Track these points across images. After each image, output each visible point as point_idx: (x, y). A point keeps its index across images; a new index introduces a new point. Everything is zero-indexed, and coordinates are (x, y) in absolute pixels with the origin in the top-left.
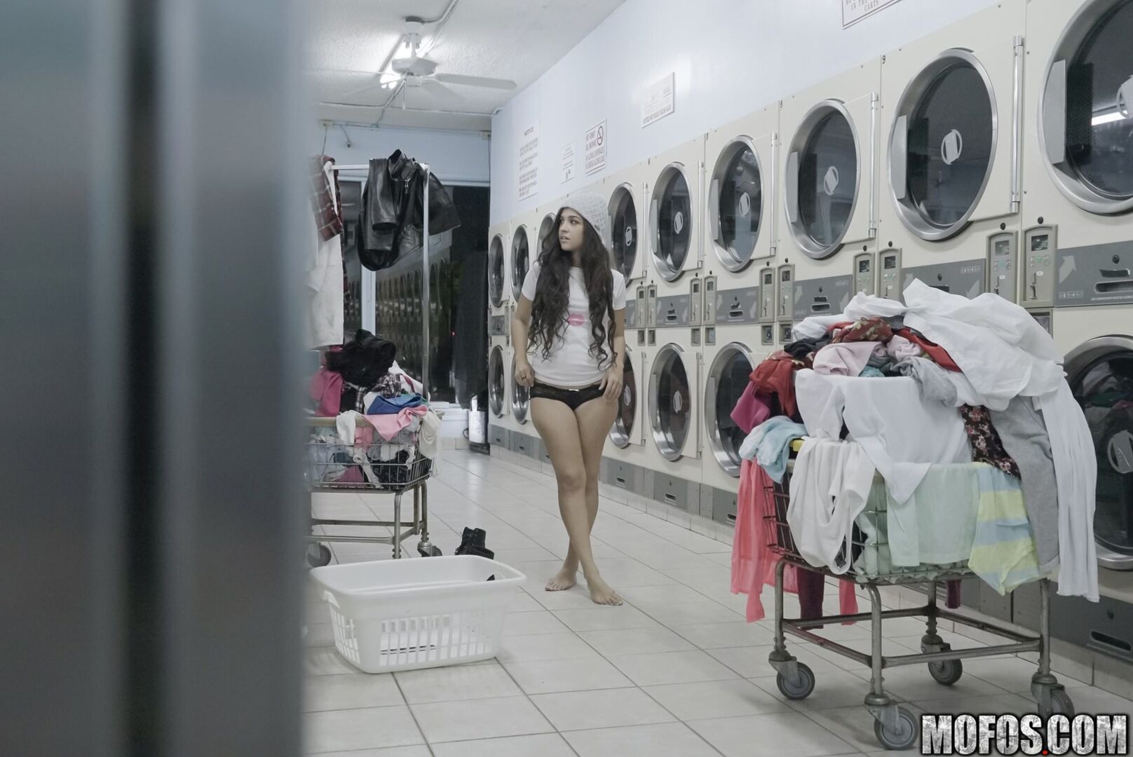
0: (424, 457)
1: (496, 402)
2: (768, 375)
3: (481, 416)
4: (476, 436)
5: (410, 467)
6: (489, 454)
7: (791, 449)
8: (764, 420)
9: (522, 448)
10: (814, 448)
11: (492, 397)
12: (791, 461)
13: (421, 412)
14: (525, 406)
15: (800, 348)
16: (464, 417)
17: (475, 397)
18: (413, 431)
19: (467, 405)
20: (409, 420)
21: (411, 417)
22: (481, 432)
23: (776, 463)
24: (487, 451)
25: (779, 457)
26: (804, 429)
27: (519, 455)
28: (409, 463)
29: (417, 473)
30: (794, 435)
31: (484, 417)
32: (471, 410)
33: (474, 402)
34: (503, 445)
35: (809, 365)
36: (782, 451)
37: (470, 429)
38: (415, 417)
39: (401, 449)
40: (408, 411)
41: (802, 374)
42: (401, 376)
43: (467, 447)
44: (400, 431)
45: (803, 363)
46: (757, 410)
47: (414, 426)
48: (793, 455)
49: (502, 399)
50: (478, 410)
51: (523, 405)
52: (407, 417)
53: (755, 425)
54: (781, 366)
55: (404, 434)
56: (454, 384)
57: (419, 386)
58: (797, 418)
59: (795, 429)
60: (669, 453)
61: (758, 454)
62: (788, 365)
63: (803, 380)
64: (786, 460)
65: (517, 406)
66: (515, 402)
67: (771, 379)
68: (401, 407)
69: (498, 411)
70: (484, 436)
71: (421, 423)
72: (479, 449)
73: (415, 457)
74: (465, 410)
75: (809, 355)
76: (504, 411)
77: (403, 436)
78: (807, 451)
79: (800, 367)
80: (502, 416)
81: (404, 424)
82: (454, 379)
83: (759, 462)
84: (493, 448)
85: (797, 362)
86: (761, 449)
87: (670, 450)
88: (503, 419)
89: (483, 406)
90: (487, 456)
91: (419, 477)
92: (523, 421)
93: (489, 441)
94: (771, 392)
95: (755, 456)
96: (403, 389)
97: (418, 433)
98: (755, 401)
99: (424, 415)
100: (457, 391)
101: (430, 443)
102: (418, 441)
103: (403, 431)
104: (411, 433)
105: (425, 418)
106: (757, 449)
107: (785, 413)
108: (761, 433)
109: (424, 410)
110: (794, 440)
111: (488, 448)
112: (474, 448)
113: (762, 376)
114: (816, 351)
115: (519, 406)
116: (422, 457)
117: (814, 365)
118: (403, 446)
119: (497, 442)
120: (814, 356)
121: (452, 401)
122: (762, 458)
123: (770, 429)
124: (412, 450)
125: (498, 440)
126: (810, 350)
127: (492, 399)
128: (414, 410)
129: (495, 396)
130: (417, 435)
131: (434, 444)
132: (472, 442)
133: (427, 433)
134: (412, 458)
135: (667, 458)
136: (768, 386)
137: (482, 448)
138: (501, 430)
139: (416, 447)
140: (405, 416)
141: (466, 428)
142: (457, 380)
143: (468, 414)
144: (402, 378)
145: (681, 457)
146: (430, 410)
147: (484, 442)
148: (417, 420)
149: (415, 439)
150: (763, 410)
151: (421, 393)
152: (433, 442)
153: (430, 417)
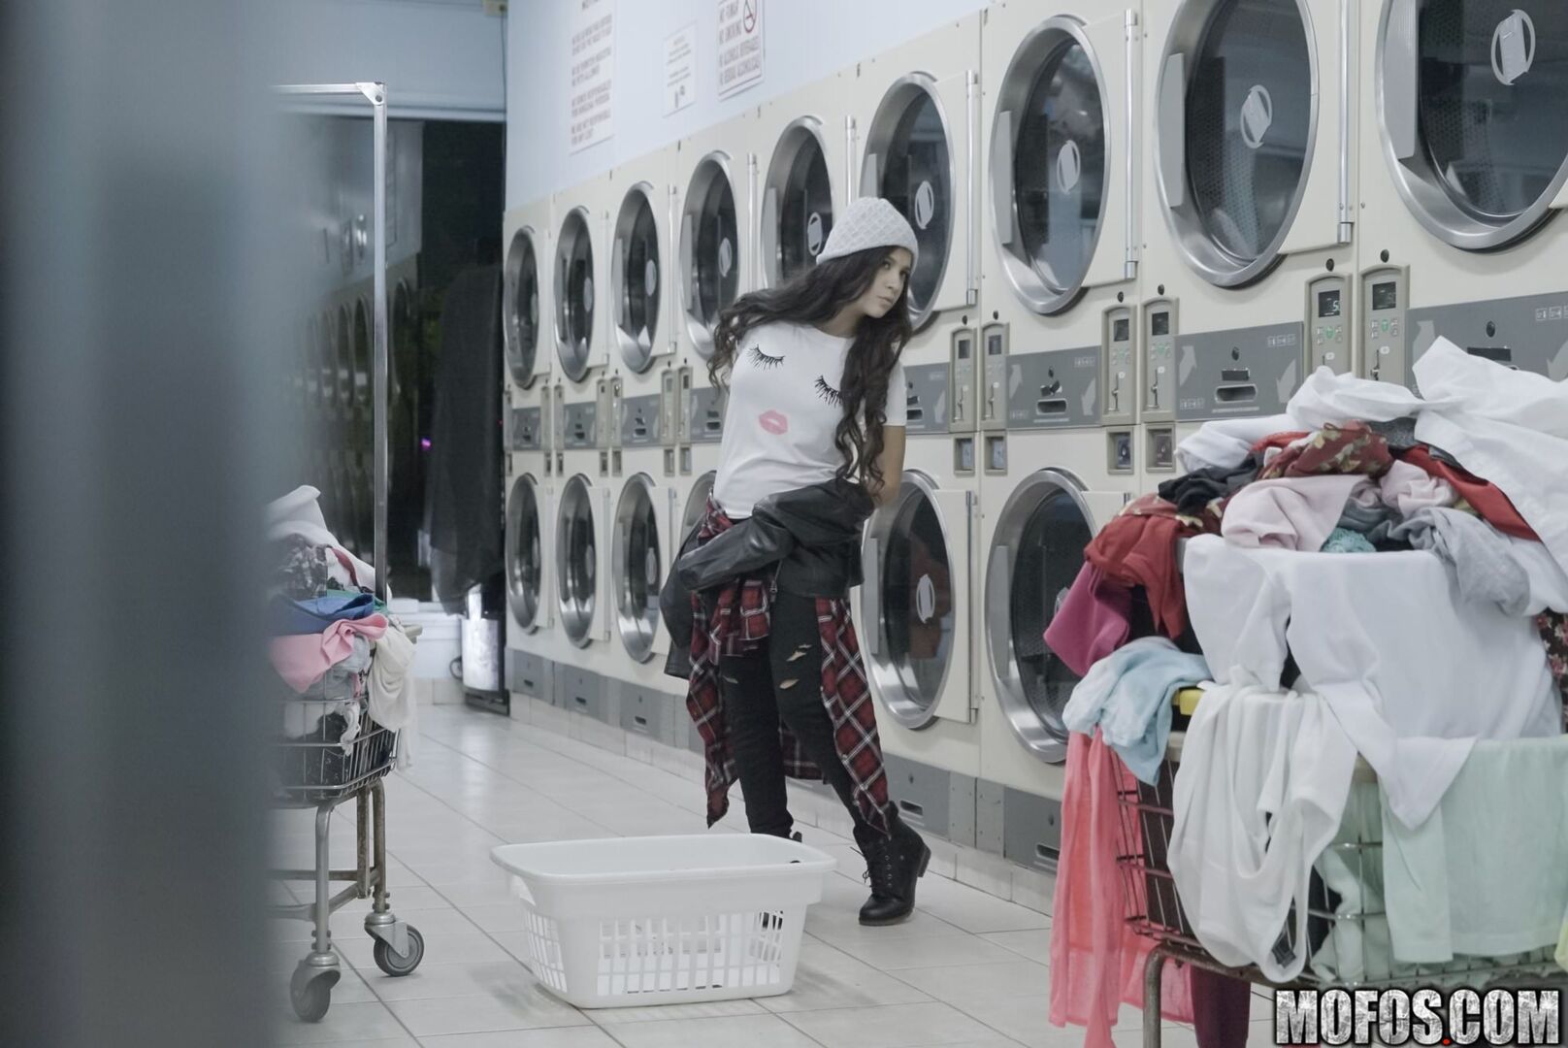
0: (380, 727)
1: (522, 600)
2: (1125, 547)
3: (490, 629)
4: (479, 674)
5: (349, 750)
6: (508, 714)
7: (1176, 709)
8: (1117, 647)
9: (582, 701)
10: (1227, 706)
11: (514, 587)
12: (1176, 735)
13: (372, 630)
14: (587, 608)
15: (1193, 491)
16: (452, 634)
17: (477, 588)
18: (357, 671)
19: (459, 607)
20: (347, 647)
21: (351, 640)
22: (490, 666)
23: (1144, 740)
24: (504, 709)
25: (1151, 727)
26: (1204, 666)
27: (575, 716)
28: (347, 743)
29: (365, 762)
30: (1181, 680)
31: (495, 631)
32: (468, 617)
33: (474, 600)
34: (539, 696)
35: (1213, 526)
36: (1156, 715)
37: (464, 660)
38: (359, 641)
39: (330, 709)
40: (344, 628)
41: (1198, 547)
42: (328, 551)
43: (459, 699)
44: (328, 671)
45: (1200, 523)
46: (1100, 625)
47: (357, 662)
48: (1180, 722)
49: (537, 592)
50: (483, 616)
51: (583, 606)
52: (342, 639)
53: (1096, 658)
54: (1155, 526)
55: (337, 677)
56: (428, 559)
57: (366, 572)
58: (1188, 643)
59: (1184, 666)
60: (906, 712)
61: (1104, 722)
62: (1166, 528)
63: (1201, 559)
64: (1166, 735)
65: (571, 608)
66: (566, 599)
67: (1131, 558)
68: (330, 619)
69: (527, 618)
70: (497, 674)
71: (373, 653)
72: (486, 703)
73: (360, 728)
74: (455, 617)
75: (1213, 505)
76: (541, 619)
77: (336, 683)
78: (1210, 714)
79: (1194, 531)
80: (536, 630)
81: (335, 654)
82: (429, 549)
83: (1106, 739)
84: (517, 702)
85: (1187, 521)
86: (1112, 710)
87: (909, 705)
88: (539, 635)
89: (494, 607)
90: (504, 720)
91: (368, 771)
92: (584, 641)
93: (508, 686)
94: (1132, 585)
95: (1097, 725)
96: (333, 579)
97: (367, 675)
98: (1097, 605)
99: (380, 635)
100: (436, 574)
101: (394, 696)
102: (367, 693)
103: (334, 672)
104: (351, 676)
105: (382, 642)
106: (1102, 711)
107: (1163, 631)
108: (1111, 675)
109: (380, 624)
110: (1182, 689)
111: (506, 701)
112: (475, 701)
113: (1110, 551)
114: (1228, 495)
115: (574, 609)
116: (376, 727)
117: (1225, 527)
118: (335, 704)
119: (527, 689)
120: (1223, 507)
121: (425, 597)
122: (1114, 729)
123: (1129, 667)
124: (354, 713)
125: (529, 683)
126: (1214, 494)
127: (515, 592)
128: (359, 625)
129: (520, 586)
130: (364, 679)
131: (401, 700)
132: (471, 689)
133: (386, 676)
134: (354, 729)
135: (905, 723)
136: (1124, 572)
137: (493, 701)
138: (533, 661)
139: (362, 707)
140: (338, 638)
141: (456, 656)
142: (436, 551)
143: (460, 627)
144: (330, 555)
145: (934, 720)
146: (392, 624)
147: (496, 689)
148: (362, 647)
149: (360, 688)
150: (1114, 625)
151: (372, 588)
152: (399, 697)
153: (391, 639)
